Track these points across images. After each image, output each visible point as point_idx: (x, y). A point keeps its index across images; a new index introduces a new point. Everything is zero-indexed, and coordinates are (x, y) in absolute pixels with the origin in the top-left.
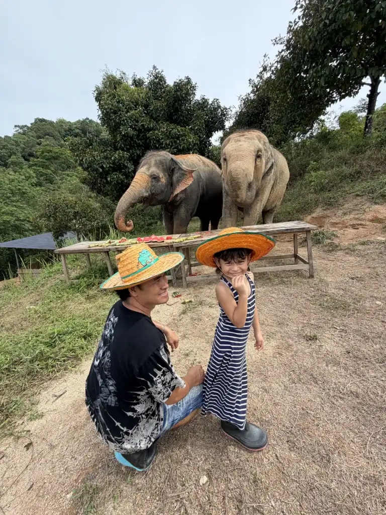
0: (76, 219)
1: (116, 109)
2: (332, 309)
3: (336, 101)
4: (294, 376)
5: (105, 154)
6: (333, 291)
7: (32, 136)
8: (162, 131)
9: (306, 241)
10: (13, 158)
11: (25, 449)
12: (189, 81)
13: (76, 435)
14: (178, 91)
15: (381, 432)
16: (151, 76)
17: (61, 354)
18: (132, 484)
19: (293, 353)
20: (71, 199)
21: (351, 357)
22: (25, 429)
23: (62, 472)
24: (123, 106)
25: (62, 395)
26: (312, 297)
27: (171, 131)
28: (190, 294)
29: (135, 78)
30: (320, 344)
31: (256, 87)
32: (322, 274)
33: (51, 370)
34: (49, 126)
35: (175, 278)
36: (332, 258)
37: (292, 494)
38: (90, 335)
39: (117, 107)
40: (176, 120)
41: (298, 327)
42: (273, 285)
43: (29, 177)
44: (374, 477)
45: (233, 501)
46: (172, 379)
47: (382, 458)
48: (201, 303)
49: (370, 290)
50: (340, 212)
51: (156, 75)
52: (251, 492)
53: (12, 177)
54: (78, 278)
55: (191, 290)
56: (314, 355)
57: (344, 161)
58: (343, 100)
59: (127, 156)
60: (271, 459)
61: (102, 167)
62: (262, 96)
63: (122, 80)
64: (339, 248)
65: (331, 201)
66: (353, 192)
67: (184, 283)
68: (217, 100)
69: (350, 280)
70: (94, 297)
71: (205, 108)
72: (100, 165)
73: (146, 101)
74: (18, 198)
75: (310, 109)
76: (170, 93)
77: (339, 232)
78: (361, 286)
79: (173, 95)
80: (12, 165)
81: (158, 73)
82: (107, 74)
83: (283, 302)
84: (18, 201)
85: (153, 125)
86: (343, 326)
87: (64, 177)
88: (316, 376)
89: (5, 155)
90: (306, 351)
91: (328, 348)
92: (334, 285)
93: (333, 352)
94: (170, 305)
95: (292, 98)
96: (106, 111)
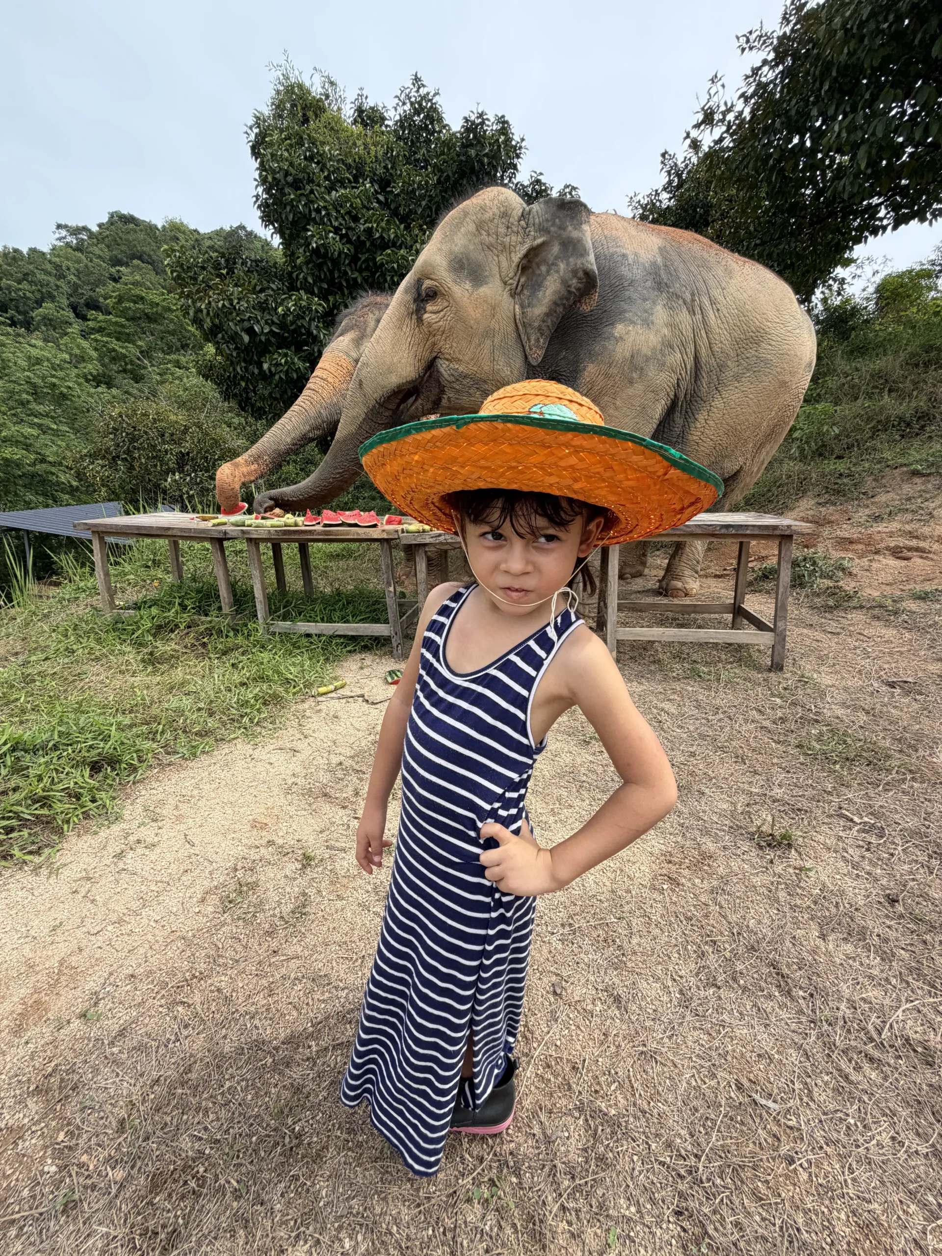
0: (181, 470)
1: (301, 176)
2: (837, 762)
3: (884, 228)
4: (712, 961)
5: (263, 296)
6: (840, 712)
7: (99, 257)
9: (765, 577)
10: (48, 308)
12: (503, 128)
14: (472, 145)
16: (404, 104)
19: (715, 883)
20: (173, 418)
21: (900, 917)
24: (322, 170)
26: (774, 723)
29: (362, 104)
30: (799, 863)
31: (679, 176)
32: (808, 666)
34: (141, 236)
35: (399, 633)
36: (833, 626)
38: (113, 761)
39: (304, 170)
41: (734, 804)
42: (665, 679)
43: (82, 358)
50: (862, 514)
51: (420, 102)
53: (34, 352)
54: (137, 607)
56: (782, 895)
57: (887, 384)
58: (903, 227)
59: (320, 309)
61: (250, 331)
62: (691, 199)
63: (326, 103)
64: (854, 603)
65: (839, 481)
66: (902, 465)
68: (574, 188)
69: (885, 688)
70: (172, 660)
72: (246, 324)
73: (386, 167)
74: (46, 406)
75: (814, 243)
76: (449, 149)
77: (856, 564)
78: (916, 706)
79: (458, 156)
80: (45, 325)
81: (424, 97)
82: (287, 78)
83: (692, 728)
84: (47, 416)
85: (395, 232)
86: (871, 814)
87: (168, 369)
88: (785, 971)
89: (28, 298)
90: (757, 880)
91: (823, 877)
92: (840, 697)
93: (842, 893)
94: (373, 703)
95: (771, 207)
96: (274, 179)
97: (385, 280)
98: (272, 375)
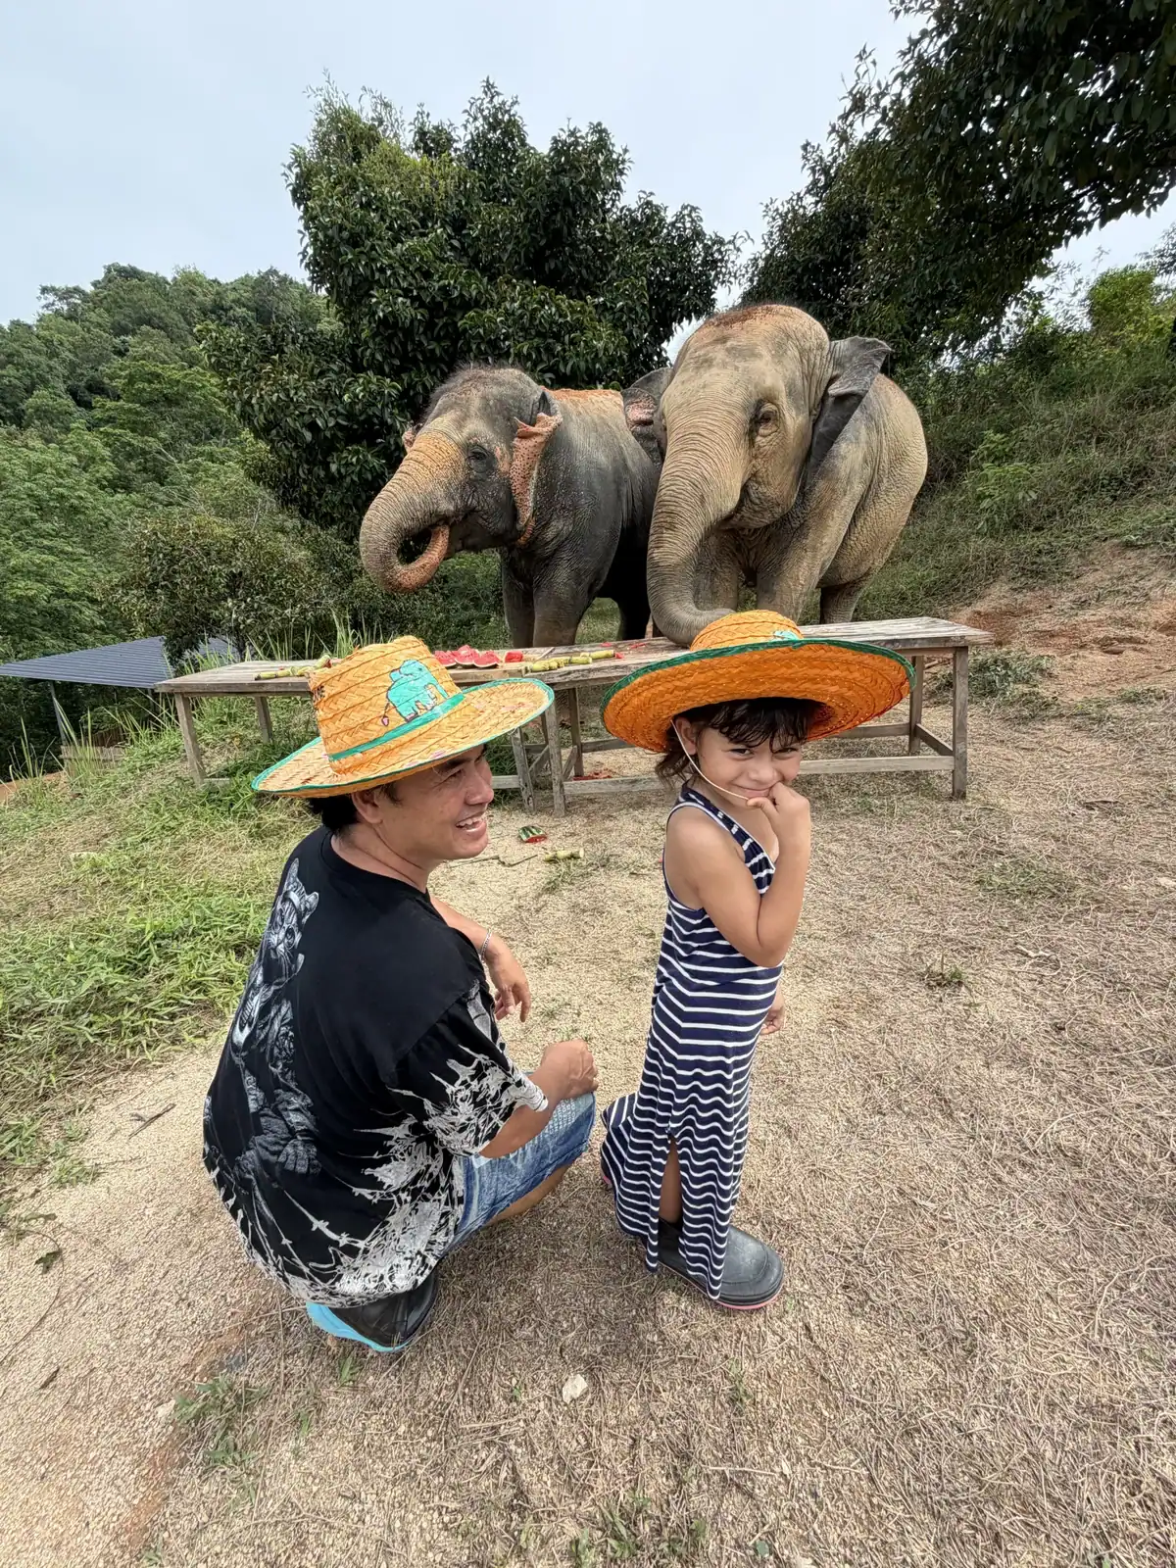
0: (233, 595)
1: (358, 229)
2: (1017, 896)
3: (1089, 225)
4: (878, 1091)
5: (323, 381)
6: (1026, 841)
7: (99, 325)
8: (506, 309)
9: (950, 685)
10: (41, 397)
11: (40, 1268)
12: (601, 139)
13: (196, 1236)
14: (564, 170)
15: (1144, 1274)
16: (475, 119)
17: (163, 993)
18: (355, 1388)
19: (882, 1023)
20: (218, 531)
21: (1065, 1043)
22: (40, 1212)
23: (147, 1340)
24: (382, 219)
25: (159, 1116)
26: (954, 858)
27: (535, 310)
28: (572, 835)
29: (423, 123)
30: (968, 1000)
31: (825, 171)
32: (994, 792)
33: (132, 1040)
34: (148, 294)
35: (530, 785)
36: (1027, 741)
37: (847, 1441)
39: (361, 222)
40: (556, 273)
41: (905, 946)
42: (834, 816)
43: (93, 459)
44: (1112, 1408)
45: (663, 1453)
46: (505, 1086)
47: (1142, 1350)
48: (605, 863)
49: (1142, 842)
50: (1065, 600)
51: (495, 116)
52: (718, 1429)
53: (34, 456)
54: (230, 773)
55: (579, 822)
56: (950, 1031)
57: (1094, 432)
58: (1112, 222)
59: (394, 392)
60: (790, 1336)
61: (312, 427)
62: (842, 203)
63: (380, 129)
64: (1053, 712)
65: (1038, 560)
66: (1117, 536)
67: (558, 801)
68: (694, 209)
69: (1083, 811)
71: (651, 237)
72: (307, 419)
73: (459, 204)
74: (55, 524)
75: (1000, 252)
76: (536, 179)
77: (1057, 663)
78: (1116, 828)
79: (549, 186)
80: (39, 419)
81: (501, 108)
82: (330, 104)
83: (862, 870)
84: (57, 535)
85: (478, 288)
86: (1049, 947)
87: (199, 464)
88: (949, 1096)
89: (15, 387)
90: (925, 1018)
91: (993, 1012)
92: (1028, 823)
93: (1010, 1024)
94: (510, 865)
95: (943, 212)
96: (326, 236)
97: (470, 350)
98: (342, 477)
